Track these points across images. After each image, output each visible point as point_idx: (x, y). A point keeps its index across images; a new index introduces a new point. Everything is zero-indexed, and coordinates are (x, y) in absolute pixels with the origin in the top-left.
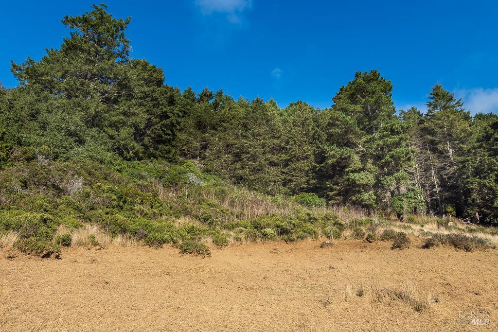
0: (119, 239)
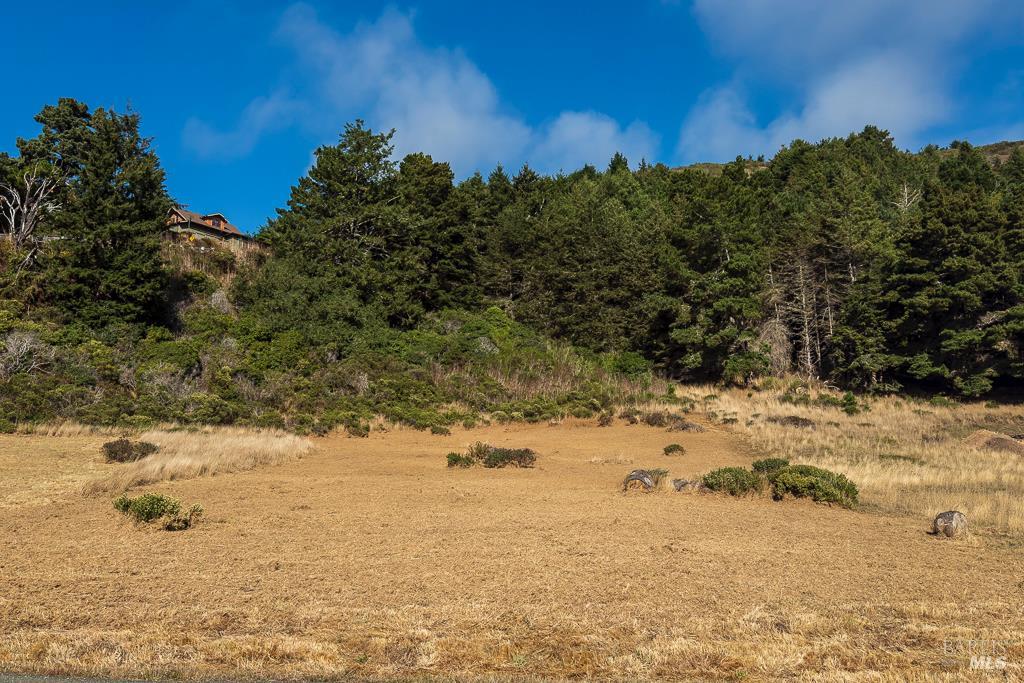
0: (397, 426)
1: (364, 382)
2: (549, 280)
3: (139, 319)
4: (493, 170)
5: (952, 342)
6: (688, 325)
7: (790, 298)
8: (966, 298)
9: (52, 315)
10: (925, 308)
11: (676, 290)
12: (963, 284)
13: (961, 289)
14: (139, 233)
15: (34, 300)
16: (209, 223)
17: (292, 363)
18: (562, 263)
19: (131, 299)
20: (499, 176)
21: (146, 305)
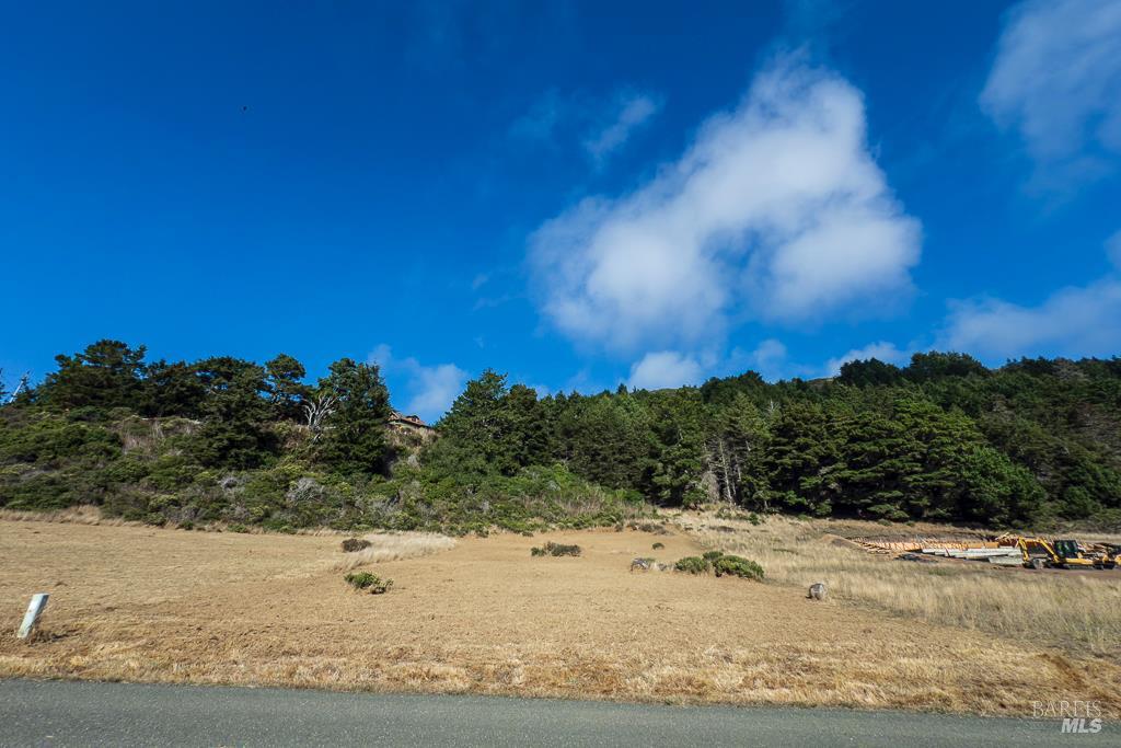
0: (504, 531)
1: (486, 506)
4: (557, 393)
5: (805, 484)
6: (662, 475)
7: (716, 459)
8: (810, 460)
10: (789, 465)
11: (655, 455)
12: (807, 452)
13: (807, 455)
15: (315, 461)
16: (410, 419)
18: (594, 441)
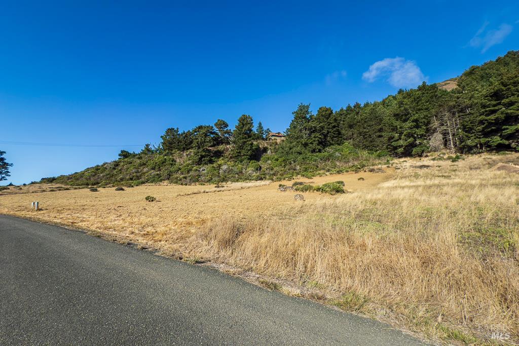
2: (360, 133)
3: (249, 159)
4: (347, 105)
5: (508, 130)
7: (443, 125)
8: (511, 113)
9: (233, 160)
10: (492, 120)
12: (511, 107)
13: (511, 109)
14: (248, 141)
16: (277, 134)
17: (281, 165)
18: (364, 128)
19: (247, 155)
20: (349, 107)
21: (250, 156)
